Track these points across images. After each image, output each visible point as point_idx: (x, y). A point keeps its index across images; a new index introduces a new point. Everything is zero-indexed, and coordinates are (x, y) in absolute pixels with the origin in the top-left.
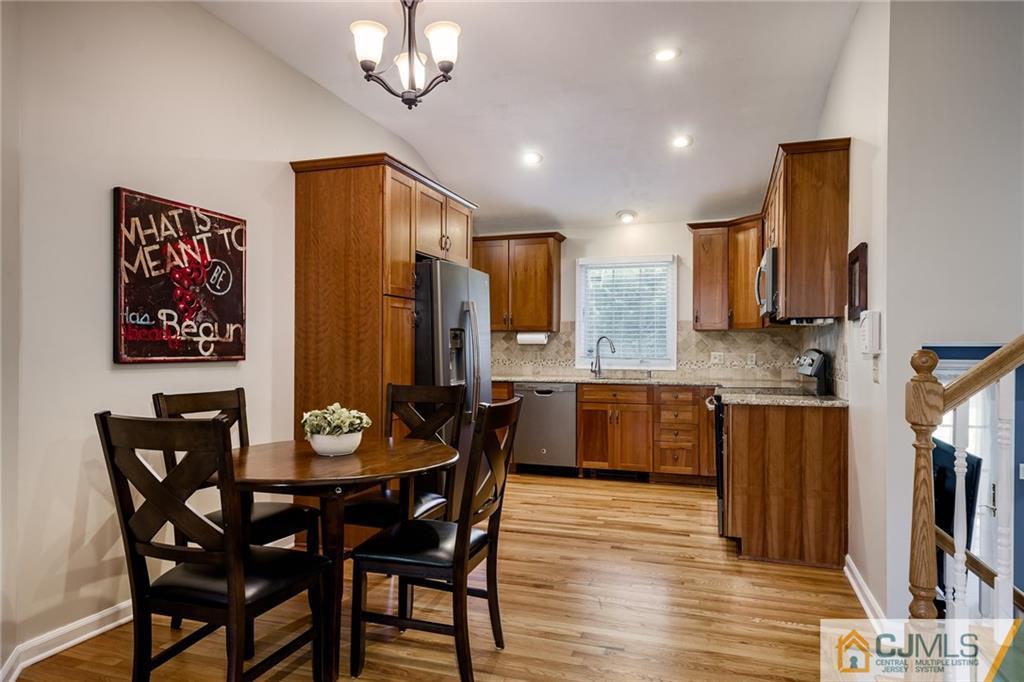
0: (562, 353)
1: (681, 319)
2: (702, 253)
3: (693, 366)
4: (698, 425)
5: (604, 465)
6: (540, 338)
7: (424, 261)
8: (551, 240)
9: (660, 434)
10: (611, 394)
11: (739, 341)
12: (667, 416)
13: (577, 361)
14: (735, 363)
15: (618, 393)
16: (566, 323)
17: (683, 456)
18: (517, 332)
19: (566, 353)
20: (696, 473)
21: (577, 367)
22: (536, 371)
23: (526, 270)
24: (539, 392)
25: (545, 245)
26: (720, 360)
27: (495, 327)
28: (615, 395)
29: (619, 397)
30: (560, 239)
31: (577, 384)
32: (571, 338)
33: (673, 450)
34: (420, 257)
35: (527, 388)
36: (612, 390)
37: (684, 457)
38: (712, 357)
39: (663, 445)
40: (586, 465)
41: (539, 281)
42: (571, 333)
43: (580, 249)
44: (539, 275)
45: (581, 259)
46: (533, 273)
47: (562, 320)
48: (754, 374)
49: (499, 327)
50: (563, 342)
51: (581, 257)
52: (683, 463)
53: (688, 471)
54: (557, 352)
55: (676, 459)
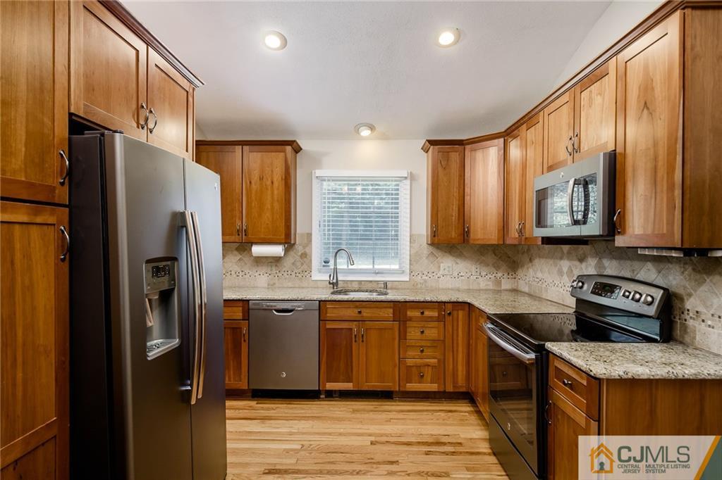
0: (298, 264)
1: (414, 232)
2: (440, 169)
3: (424, 277)
4: (444, 341)
5: (349, 386)
6: (277, 250)
7: (88, 134)
8: (289, 148)
9: (406, 351)
10: (356, 311)
11: (465, 253)
12: (413, 333)
13: (313, 271)
14: (462, 274)
15: (363, 310)
16: (302, 235)
17: (428, 374)
18: (252, 244)
19: (302, 264)
20: (442, 390)
21: (313, 278)
22: (272, 283)
23: (261, 179)
24: (278, 311)
25: (282, 154)
26: (449, 271)
27: (228, 238)
28: (360, 312)
29: (365, 314)
30: (297, 150)
31: (320, 301)
32: (307, 250)
33: (418, 367)
34: (77, 125)
35: (265, 307)
36: (357, 307)
37: (430, 372)
38: (442, 269)
39: (410, 362)
40: (330, 386)
41: (276, 192)
42: (307, 246)
43: (316, 161)
44: (276, 184)
45: (317, 171)
46: (269, 183)
47: (298, 232)
48: (479, 284)
49: (233, 238)
50: (300, 254)
51: (318, 169)
52: (429, 379)
53: (434, 387)
54: (293, 264)
55: (422, 376)
